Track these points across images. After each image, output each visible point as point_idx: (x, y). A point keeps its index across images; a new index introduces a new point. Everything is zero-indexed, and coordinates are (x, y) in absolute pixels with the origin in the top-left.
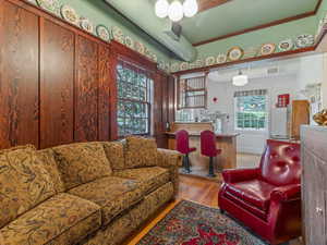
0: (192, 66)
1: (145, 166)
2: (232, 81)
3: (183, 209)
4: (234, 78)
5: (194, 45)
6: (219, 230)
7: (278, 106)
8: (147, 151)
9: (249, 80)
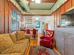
0: (29, 14)
1: (23, 39)
2: (35, 19)
3: (33, 47)
4: (36, 18)
5: (30, 9)
6: (42, 49)
7: (42, 24)
8: (23, 35)
9: (39, 19)
